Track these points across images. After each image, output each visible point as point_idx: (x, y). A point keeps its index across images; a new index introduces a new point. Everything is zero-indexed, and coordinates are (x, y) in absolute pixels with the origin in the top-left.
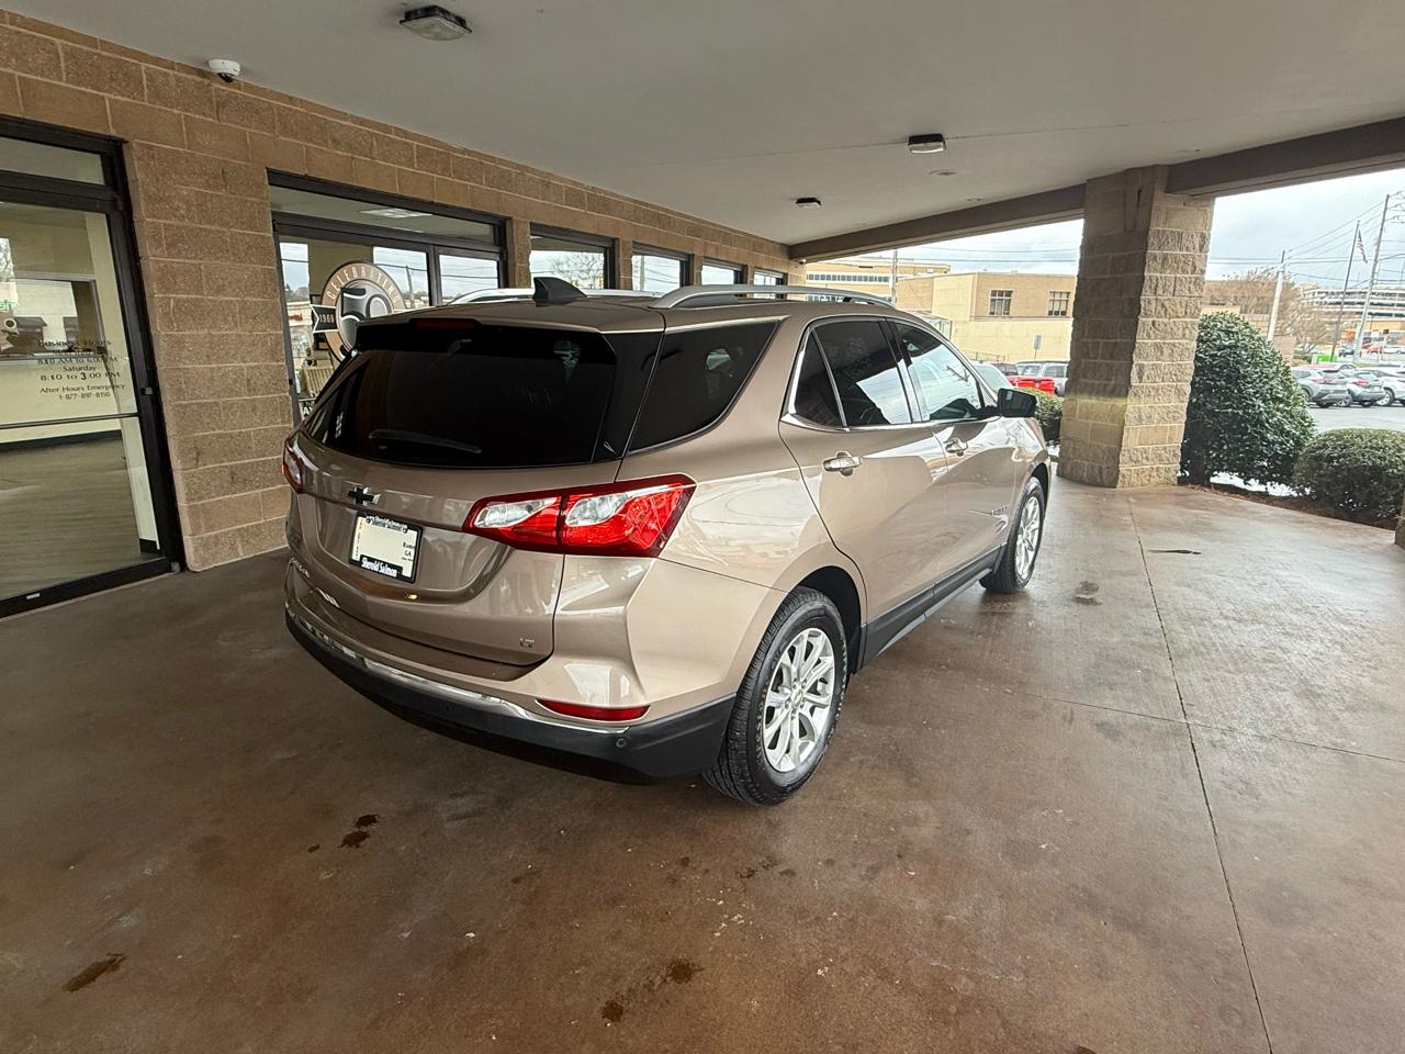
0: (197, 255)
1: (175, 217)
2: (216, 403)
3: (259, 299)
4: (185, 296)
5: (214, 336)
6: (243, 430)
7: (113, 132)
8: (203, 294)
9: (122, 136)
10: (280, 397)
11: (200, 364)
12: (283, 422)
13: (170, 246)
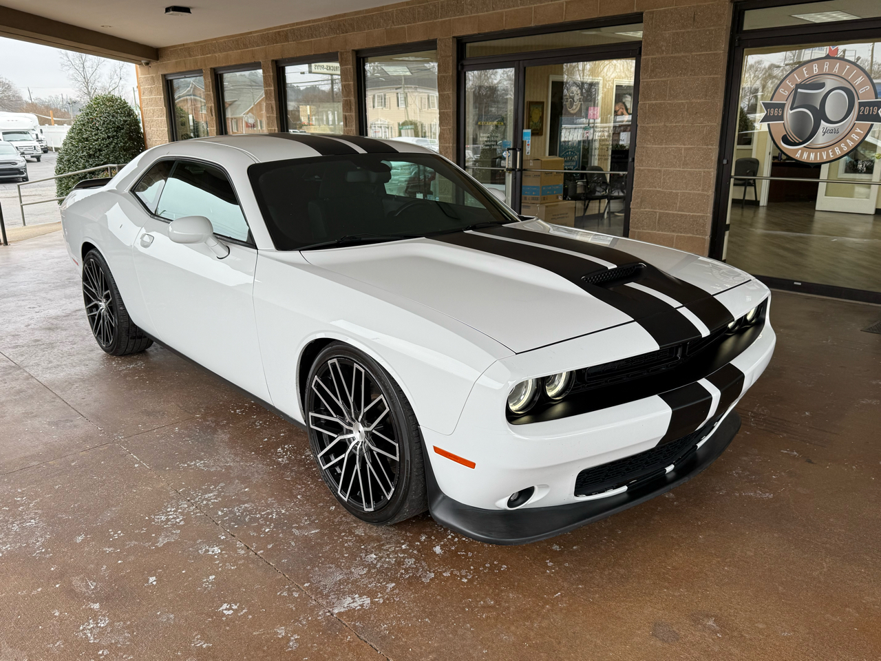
0: (665, 75)
1: (658, 52)
2: (660, 171)
3: (703, 100)
4: (654, 102)
5: (667, 127)
6: (674, 191)
7: (635, 10)
8: (665, 100)
9: (639, 11)
10: (704, 172)
11: (656, 144)
12: (703, 190)
13: (652, 71)
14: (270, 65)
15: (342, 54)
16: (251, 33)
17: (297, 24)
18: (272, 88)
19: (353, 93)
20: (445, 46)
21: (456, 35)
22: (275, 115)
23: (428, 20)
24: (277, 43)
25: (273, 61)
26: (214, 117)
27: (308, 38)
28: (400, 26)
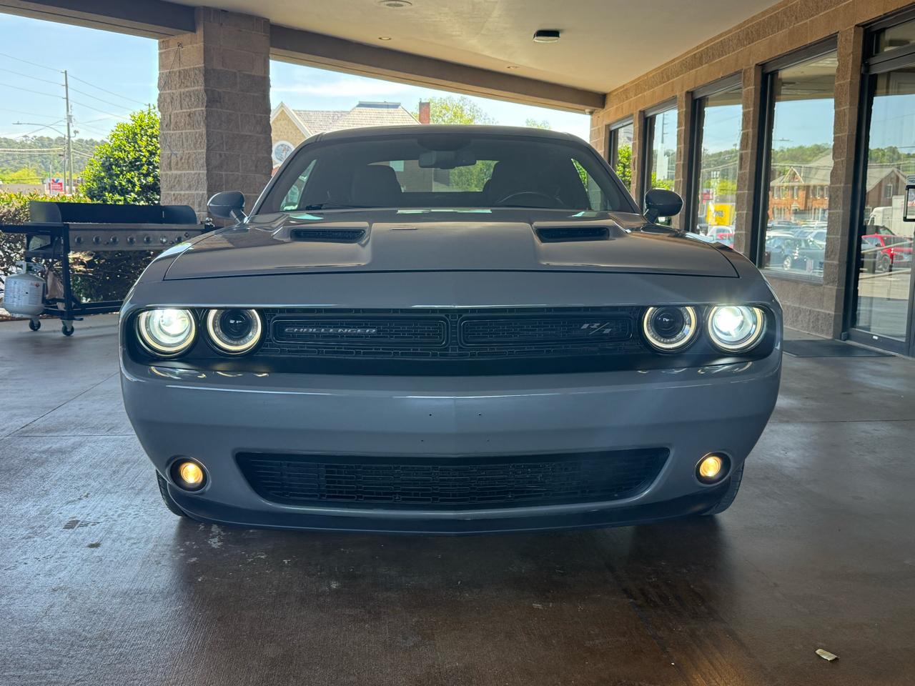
14: (684, 99)
15: (746, 71)
16: (673, 60)
17: (711, 40)
18: (683, 128)
19: (751, 123)
20: (846, 40)
21: (858, 22)
22: (682, 162)
23: (831, 7)
24: (692, 69)
25: (688, 92)
26: (636, 171)
27: (719, 57)
28: (803, 22)
